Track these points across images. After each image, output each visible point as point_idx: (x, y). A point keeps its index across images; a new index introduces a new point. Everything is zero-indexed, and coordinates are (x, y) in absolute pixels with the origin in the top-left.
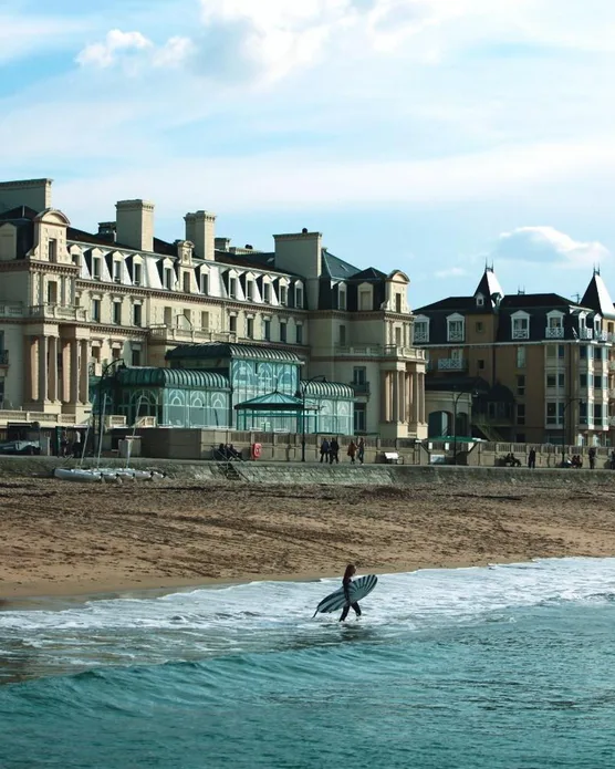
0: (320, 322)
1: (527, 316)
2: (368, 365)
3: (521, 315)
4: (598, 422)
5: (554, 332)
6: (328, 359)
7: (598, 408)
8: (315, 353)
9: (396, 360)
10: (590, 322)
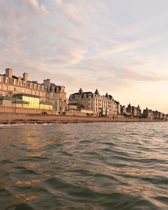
0: (50, 93)
1: (86, 95)
2: (58, 100)
3: (85, 95)
4: (97, 110)
5: (90, 97)
6: (51, 99)
7: (97, 108)
8: (49, 98)
9: (62, 99)
10: (95, 96)
